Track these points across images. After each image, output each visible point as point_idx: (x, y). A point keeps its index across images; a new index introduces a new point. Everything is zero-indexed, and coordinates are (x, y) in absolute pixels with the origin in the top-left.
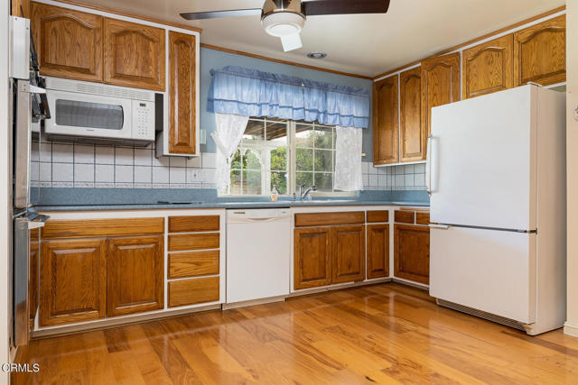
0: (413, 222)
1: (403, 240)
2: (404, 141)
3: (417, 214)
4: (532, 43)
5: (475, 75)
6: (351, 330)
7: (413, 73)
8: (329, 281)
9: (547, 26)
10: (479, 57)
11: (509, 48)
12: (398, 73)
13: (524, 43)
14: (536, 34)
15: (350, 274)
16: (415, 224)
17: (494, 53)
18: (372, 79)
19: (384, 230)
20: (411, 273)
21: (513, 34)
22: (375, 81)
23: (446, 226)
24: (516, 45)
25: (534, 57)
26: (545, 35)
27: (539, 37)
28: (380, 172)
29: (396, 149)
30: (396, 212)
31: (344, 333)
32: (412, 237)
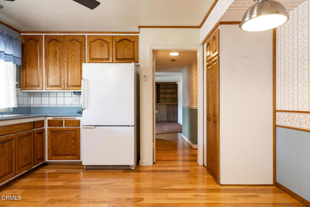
0: (62, 126)
1: (55, 137)
2: (48, 77)
3: (65, 121)
4: (121, 43)
5: (94, 50)
6: (64, 197)
7: (54, 38)
8: (14, 173)
9: (127, 38)
10: (96, 42)
11: (111, 42)
12: (43, 35)
13: (118, 42)
14: (123, 40)
15: (26, 165)
16: (64, 127)
17: (104, 42)
18: (20, 32)
19: (42, 132)
20: (61, 155)
21: (113, 36)
22: (22, 34)
23: (94, 127)
24: (114, 42)
25: (122, 50)
26: (126, 42)
27: (124, 41)
28: (25, 95)
29: (41, 81)
30: (49, 121)
31: (60, 201)
32: (62, 135)
